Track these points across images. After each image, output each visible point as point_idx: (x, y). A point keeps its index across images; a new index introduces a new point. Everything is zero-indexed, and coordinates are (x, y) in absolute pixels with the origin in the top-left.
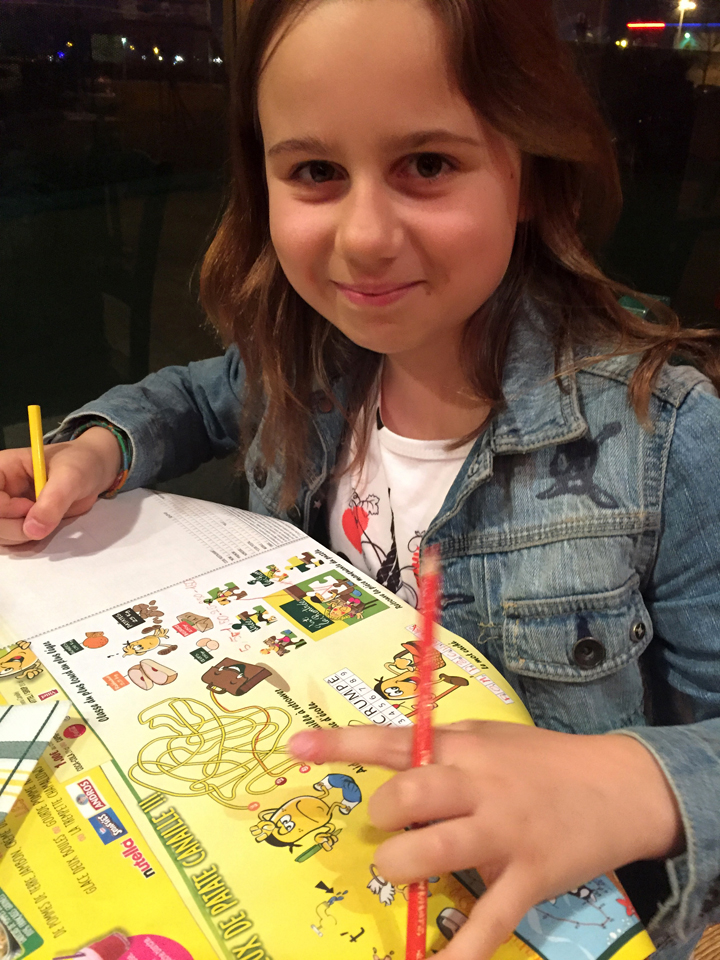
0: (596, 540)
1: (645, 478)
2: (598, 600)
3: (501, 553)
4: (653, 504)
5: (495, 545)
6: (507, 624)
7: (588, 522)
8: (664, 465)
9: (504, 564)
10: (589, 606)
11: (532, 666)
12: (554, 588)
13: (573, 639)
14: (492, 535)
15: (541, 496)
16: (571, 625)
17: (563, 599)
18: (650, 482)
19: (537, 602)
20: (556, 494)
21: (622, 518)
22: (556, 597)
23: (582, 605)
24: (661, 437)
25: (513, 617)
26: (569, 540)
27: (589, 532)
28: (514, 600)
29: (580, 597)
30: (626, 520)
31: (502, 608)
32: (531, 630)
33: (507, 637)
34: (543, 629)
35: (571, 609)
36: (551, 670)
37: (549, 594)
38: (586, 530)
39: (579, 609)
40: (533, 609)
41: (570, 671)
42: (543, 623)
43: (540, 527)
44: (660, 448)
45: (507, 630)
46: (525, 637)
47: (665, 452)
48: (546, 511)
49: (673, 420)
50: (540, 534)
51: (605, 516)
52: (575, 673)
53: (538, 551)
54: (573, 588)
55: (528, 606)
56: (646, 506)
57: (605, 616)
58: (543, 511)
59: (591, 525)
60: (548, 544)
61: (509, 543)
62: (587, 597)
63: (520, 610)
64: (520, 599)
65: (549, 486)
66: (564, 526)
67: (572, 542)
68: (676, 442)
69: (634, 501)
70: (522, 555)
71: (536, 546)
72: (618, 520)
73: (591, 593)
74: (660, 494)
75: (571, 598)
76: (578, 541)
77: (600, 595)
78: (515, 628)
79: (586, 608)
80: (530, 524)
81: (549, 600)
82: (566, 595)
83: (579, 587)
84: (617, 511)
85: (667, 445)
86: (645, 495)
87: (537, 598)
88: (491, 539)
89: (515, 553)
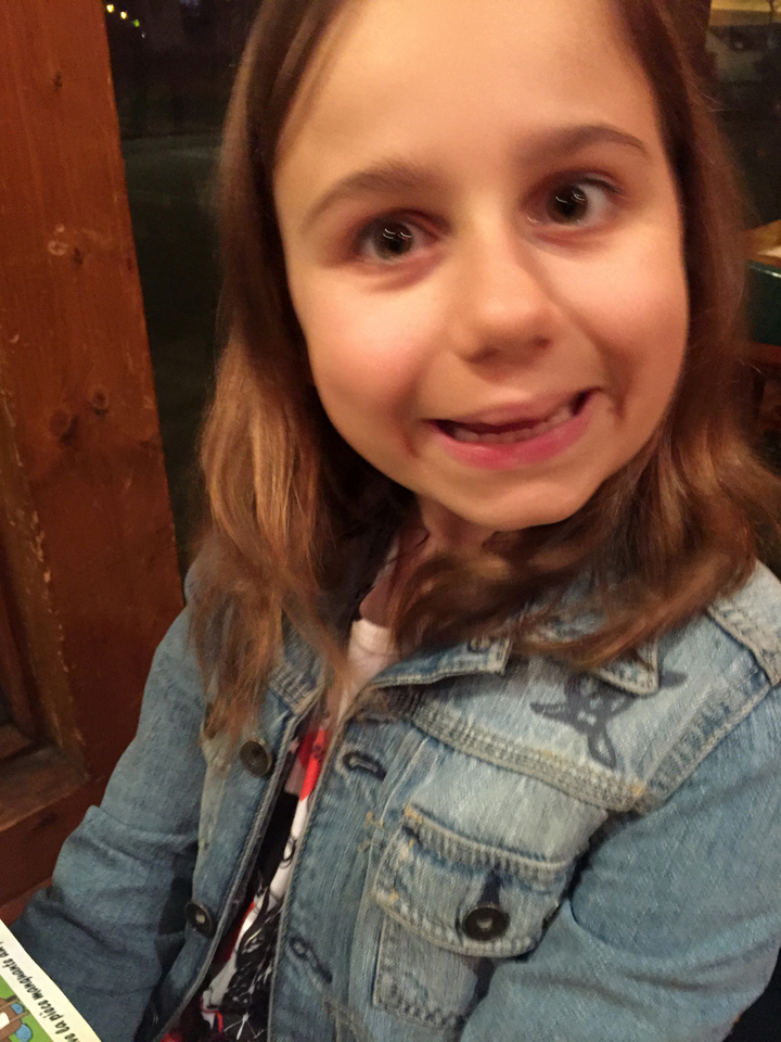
0: (564, 797)
1: (675, 748)
2: (526, 867)
3: (446, 746)
4: (661, 785)
5: (446, 732)
6: (398, 838)
7: (564, 768)
8: (709, 748)
9: (442, 761)
10: (512, 869)
11: (405, 908)
12: (478, 828)
13: (472, 899)
14: (450, 718)
15: (537, 708)
16: (478, 883)
17: (483, 848)
18: (677, 758)
19: (448, 833)
20: (556, 717)
21: (609, 785)
22: (476, 840)
23: (504, 864)
24: (727, 710)
25: (410, 832)
26: (530, 777)
27: (560, 781)
28: (422, 810)
29: (505, 854)
30: (614, 789)
31: (403, 812)
32: (424, 865)
33: (389, 856)
35: (488, 862)
36: (427, 924)
37: (468, 831)
38: (558, 776)
39: (498, 866)
40: (438, 841)
41: (451, 935)
42: (443, 863)
43: (511, 742)
44: (718, 723)
45: (394, 847)
46: (412, 869)
47: (719, 733)
48: (531, 730)
49: (756, 699)
50: (504, 752)
51: (590, 772)
52: (457, 940)
53: (488, 772)
54: (502, 840)
55: (435, 833)
56: (651, 783)
58: (527, 728)
59: (567, 773)
60: (506, 769)
61: (462, 740)
62: (515, 857)
63: (423, 831)
64: (429, 814)
65: (554, 702)
66: (537, 757)
67: (532, 782)
68: (743, 728)
69: (640, 771)
70: (468, 763)
71: (490, 763)
72: (605, 785)
73: (522, 854)
74: (679, 780)
75: (493, 850)
76: (540, 785)
77: (532, 863)
78: (404, 850)
79: (507, 870)
80: (501, 734)
81: (463, 841)
82: (489, 843)
83: (510, 839)
84: (609, 773)
85: (729, 726)
86: (660, 769)
87: (451, 828)
88: (445, 721)
89: (462, 757)
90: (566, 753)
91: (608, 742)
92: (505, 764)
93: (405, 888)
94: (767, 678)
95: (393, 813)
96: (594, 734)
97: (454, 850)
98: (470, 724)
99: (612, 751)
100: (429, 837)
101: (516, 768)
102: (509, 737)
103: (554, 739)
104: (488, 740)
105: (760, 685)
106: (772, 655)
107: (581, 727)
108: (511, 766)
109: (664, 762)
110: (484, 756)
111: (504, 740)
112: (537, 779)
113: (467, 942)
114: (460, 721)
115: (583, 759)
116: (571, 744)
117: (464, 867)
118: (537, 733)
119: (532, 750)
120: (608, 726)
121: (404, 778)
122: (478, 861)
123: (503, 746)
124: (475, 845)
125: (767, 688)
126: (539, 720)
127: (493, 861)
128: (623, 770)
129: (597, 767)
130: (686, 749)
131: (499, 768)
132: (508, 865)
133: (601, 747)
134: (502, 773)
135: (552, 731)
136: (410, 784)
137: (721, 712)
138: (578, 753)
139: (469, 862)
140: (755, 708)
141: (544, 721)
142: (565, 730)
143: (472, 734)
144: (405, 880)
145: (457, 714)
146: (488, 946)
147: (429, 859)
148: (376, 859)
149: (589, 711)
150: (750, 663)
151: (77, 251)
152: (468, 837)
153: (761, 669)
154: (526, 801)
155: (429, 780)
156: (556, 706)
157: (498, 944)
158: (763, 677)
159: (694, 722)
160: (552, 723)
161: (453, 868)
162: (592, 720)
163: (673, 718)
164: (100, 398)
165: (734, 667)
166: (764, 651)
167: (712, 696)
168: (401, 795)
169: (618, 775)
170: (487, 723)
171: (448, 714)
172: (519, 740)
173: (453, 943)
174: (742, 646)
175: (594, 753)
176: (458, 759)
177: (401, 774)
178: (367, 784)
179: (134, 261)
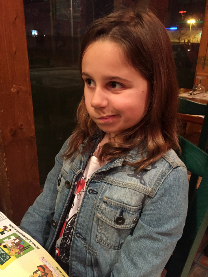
13: (118, 215)
16: (119, 211)
19: (113, 201)
22: (118, 202)
24: (165, 173)
28: (107, 198)
32: (108, 208)
34: (111, 209)
37: (117, 200)
40: (111, 202)
42: (112, 207)
45: (101, 205)
52: (114, 225)
54: (124, 202)
57: (129, 213)
62: (126, 205)
64: (109, 198)
78: (104, 206)
81: (116, 202)
83: (125, 202)
87: (113, 200)
90: (136, 183)
91: (144, 180)
92: (123, 186)
93: (104, 213)
94: (172, 167)
95: (101, 199)
96: (141, 179)
97: (114, 204)
98: (115, 179)
99: (144, 182)
100: (109, 202)
101: (125, 187)
102: (123, 181)
103: (132, 180)
104: (119, 182)
105: (171, 169)
106: (173, 163)
107: (138, 178)
108: (124, 187)
109: (154, 184)
110: (118, 185)
111: (122, 182)
112: (130, 188)
113: (116, 225)
114: (113, 179)
115: (139, 184)
116: (136, 181)
117: (116, 208)
118: (129, 180)
119: (128, 183)
120: (143, 177)
121: (102, 192)
122: (119, 207)
123: (122, 183)
124: (118, 203)
125: (172, 169)
126: (129, 177)
127: (122, 207)
128: (147, 186)
129: (142, 185)
130: (158, 182)
131: (122, 187)
132: (125, 207)
133: (142, 181)
134: (122, 188)
135: (132, 179)
136: (103, 193)
137: (164, 174)
138: (138, 183)
139: (117, 207)
140: (170, 173)
141: (130, 177)
142: (134, 179)
143: (116, 181)
144: (104, 212)
145: (112, 178)
146: (121, 226)
147: (109, 207)
148: (97, 209)
149: (139, 175)
150: (169, 165)
151: (18, 91)
152: (117, 202)
153: (171, 166)
154: (128, 193)
155: (107, 192)
156: (132, 174)
157: (123, 226)
158: (171, 167)
159: (159, 176)
160: (131, 177)
161: (114, 208)
162: (140, 176)
163: (155, 175)
164: (22, 125)
165: (166, 165)
166: (171, 163)
167: (162, 171)
168: (102, 195)
169: (146, 187)
170: (118, 179)
171: (110, 178)
172: (125, 181)
173: (113, 225)
174: (167, 162)
175: (141, 183)
176: (113, 186)
177: (101, 191)
178: (93, 196)
179: (31, 94)
